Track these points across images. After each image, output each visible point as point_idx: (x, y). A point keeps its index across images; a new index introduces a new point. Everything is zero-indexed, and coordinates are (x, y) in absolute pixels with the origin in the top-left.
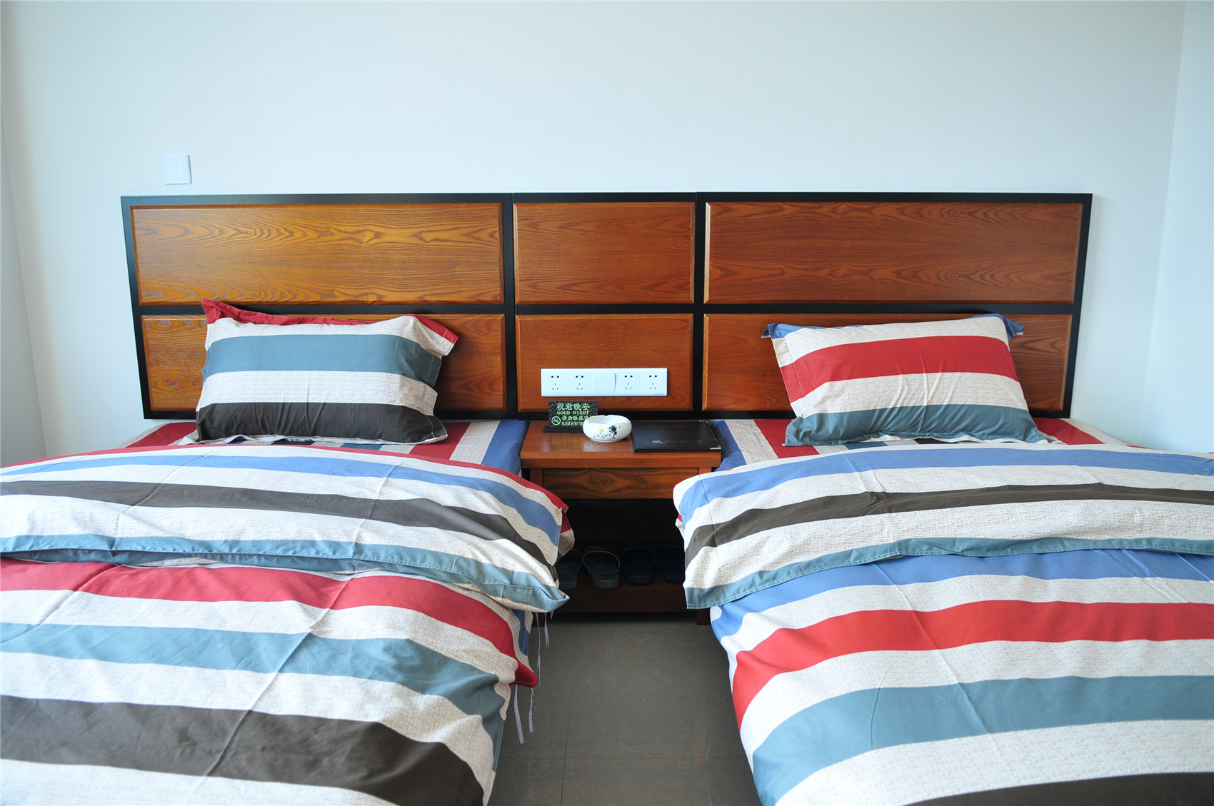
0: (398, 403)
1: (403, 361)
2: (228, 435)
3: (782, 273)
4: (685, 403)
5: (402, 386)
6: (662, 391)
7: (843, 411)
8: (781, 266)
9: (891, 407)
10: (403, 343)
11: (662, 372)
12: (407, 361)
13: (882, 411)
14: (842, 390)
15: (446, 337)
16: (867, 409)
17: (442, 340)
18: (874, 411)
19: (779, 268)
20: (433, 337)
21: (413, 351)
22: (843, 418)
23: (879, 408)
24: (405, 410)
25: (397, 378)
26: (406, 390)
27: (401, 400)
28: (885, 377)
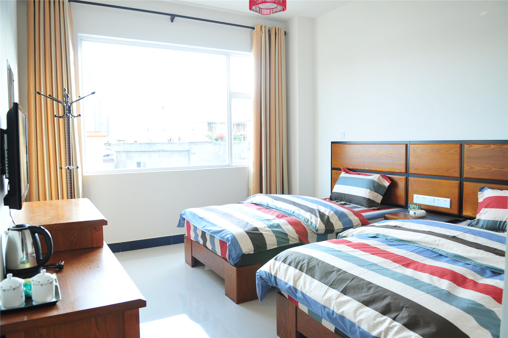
0: (367, 197)
1: (372, 186)
2: (336, 200)
3: (490, 169)
4: (455, 211)
5: (369, 193)
6: (448, 206)
7: (485, 219)
8: (490, 166)
9: (504, 221)
10: (374, 182)
11: (449, 200)
12: (373, 186)
13: (501, 222)
14: (487, 212)
15: (388, 182)
16: (494, 220)
17: (387, 182)
18: (497, 221)
19: (489, 167)
20: (384, 181)
21: (376, 184)
22: (485, 222)
23: (499, 220)
24: (369, 199)
25: (369, 190)
26: (370, 194)
27: (368, 196)
28: (504, 209)
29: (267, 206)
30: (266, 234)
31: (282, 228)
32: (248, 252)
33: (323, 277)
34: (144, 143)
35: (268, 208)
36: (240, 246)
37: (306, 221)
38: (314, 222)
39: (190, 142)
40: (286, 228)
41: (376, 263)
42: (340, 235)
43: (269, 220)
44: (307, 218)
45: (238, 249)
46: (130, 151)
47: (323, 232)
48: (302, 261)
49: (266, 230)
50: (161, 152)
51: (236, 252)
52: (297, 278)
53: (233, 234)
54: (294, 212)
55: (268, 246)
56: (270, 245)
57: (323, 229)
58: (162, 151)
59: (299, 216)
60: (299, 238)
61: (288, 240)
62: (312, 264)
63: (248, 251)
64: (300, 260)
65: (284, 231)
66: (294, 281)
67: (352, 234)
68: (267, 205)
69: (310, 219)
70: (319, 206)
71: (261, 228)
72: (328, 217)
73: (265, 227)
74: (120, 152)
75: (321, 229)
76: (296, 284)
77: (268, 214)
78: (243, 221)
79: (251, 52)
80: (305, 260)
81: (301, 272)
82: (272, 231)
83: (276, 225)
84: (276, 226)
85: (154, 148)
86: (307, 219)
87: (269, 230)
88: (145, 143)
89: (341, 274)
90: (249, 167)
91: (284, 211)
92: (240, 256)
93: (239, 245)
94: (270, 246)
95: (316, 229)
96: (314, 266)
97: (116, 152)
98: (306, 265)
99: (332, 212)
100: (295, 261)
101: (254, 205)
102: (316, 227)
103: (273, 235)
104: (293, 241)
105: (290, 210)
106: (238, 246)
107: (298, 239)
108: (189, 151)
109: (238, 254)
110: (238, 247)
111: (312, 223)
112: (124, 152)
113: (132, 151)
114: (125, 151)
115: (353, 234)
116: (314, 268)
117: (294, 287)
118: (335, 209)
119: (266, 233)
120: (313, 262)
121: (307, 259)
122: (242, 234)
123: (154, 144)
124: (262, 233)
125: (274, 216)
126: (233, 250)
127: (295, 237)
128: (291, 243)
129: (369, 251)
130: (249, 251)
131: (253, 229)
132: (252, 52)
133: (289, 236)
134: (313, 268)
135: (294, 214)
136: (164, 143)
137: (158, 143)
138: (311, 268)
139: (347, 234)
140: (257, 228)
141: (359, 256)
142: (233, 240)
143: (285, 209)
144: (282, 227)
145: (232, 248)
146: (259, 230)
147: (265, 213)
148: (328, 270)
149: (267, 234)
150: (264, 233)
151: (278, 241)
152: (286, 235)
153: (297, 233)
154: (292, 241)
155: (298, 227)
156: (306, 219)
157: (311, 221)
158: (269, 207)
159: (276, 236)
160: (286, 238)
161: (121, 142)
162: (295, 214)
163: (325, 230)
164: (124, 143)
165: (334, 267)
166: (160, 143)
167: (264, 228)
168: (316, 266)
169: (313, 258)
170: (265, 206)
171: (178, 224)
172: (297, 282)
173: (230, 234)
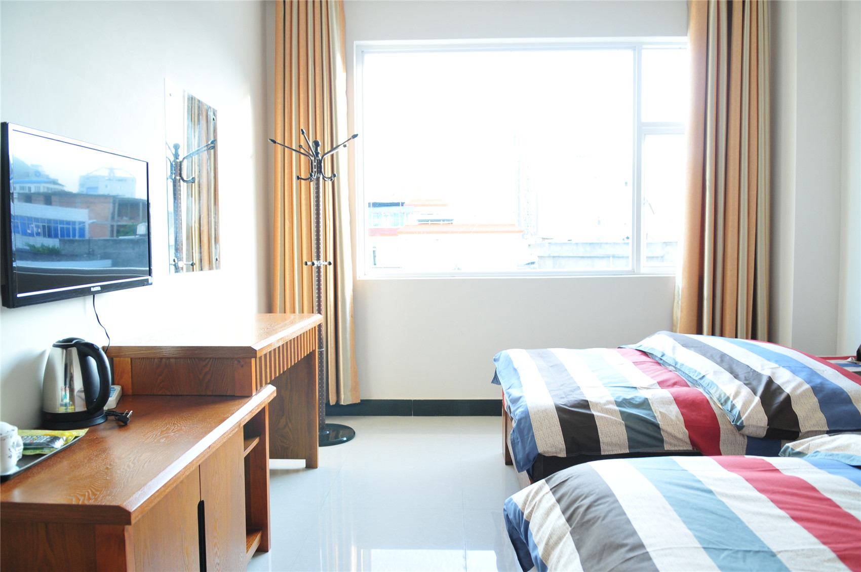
29: (661, 359)
30: (602, 417)
31: (650, 409)
32: (553, 453)
33: (595, 555)
34: (582, 243)
35: (661, 362)
36: (533, 436)
37: (723, 401)
38: (739, 406)
39: (664, 243)
40: (660, 412)
41: (775, 548)
42: (788, 447)
43: (635, 388)
44: (725, 394)
45: (528, 442)
46: (559, 257)
47: (763, 433)
48: (583, 497)
49: (606, 409)
50: (611, 258)
51: (524, 448)
52: (555, 538)
53: (527, 409)
54: (704, 376)
55: (603, 447)
56: (608, 444)
57: (764, 427)
58: (614, 257)
59: (710, 387)
60: (690, 438)
61: (662, 441)
62: (596, 511)
63: (549, 450)
64: (580, 494)
65: (655, 417)
66: (547, 544)
67: (815, 450)
68: (660, 357)
69: (731, 398)
70: (781, 368)
71: (597, 404)
72: (788, 398)
73: (609, 402)
74: (543, 257)
75: (753, 426)
76: (549, 555)
77: (648, 375)
78: (575, 382)
79: (686, 35)
80: (589, 496)
81: (568, 525)
82: (622, 413)
83: (638, 400)
84: (637, 403)
85: (599, 252)
86: (726, 397)
87: (615, 411)
88: (584, 243)
89: (632, 561)
90: (675, 277)
91: (687, 373)
92: (532, 457)
93: (533, 433)
94: (610, 448)
95: (738, 424)
96: (595, 517)
97: (539, 257)
98: (582, 510)
99: (807, 386)
100: (571, 495)
101: (640, 353)
102: (741, 418)
103: (620, 423)
104: (675, 445)
105: (698, 370)
106: (531, 435)
107: (688, 440)
108: (662, 257)
109: (527, 452)
110: (530, 438)
111: (733, 407)
112: (549, 257)
113: (562, 257)
114: (551, 255)
115: (818, 450)
116: (594, 523)
117: (542, 562)
118: (818, 381)
119: (607, 416)
120: (601, 506)
121: (594, 495)
122: (545, 411)
123: (600, 244)
124: (593, 415)
125: (654, 380)
126: (519, 442)
127: (680, 436)
128: (667, 447)
129: (795, 507)
130: (554, 450)
131: (576, 402)
132: (688, 34)
133: (663, 430)
134: (591, 523)
135: (701, 382)
136: (617, 244)
137: (607, 243)
138: (588, 521)
139: (808, 448)
140: (587, 401)
141: (744, 518)
142: (523, 421)
143: (690, 369)
144: (652, 408)
145: (518, 439)
146: (591, 406)
147: (644, 372)
148: (612, 539)
149: (605, 418)
150: (598, 416)
151: (629, 439)
152: (656, 427)
153: (687, 427)
154: (671, 444)
155: (694, 413)
156: (722, 396)
157: (734, 402)
158: (664, 361)
159: (627, 427)
160: (653, 433)
161: (546, 240)
162: (704, 382)
163: (768, 430)
164: (549, 243)
165: (634, 533)
166: (610, 244)
167: (605, 405)
168: (598, 518)
169: (613, 495)
170: (657, 359)
171: (494, 378)
172: (553, 548)
173: (523, 408)
